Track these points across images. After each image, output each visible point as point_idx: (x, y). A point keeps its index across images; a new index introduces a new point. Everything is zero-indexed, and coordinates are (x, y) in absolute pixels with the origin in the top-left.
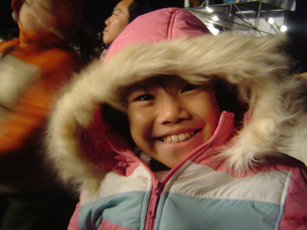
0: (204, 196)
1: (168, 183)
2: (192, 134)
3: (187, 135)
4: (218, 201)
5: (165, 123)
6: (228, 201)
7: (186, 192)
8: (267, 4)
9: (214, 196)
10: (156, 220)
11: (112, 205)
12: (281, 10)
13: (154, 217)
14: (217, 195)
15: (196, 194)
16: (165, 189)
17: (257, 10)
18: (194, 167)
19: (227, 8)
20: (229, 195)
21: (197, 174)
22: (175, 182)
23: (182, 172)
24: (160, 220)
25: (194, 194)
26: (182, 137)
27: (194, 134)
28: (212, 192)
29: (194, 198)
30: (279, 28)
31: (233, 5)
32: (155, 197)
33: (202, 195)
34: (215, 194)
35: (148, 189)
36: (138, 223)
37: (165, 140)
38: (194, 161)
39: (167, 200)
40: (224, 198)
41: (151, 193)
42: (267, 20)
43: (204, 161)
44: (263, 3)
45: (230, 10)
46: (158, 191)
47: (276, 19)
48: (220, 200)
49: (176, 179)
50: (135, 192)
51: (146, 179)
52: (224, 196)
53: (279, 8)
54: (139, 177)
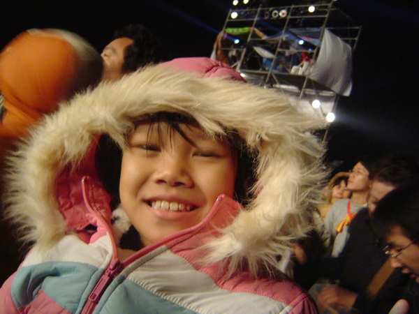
0: (168, 297)
1: (130, 266)
2: (188, 208)
3: (181, 207)
4: (182, 309)
5: (160, 181)
7: (147, 284)
8: (314, 82)
9: (180, 301)
10: (98, 307)
11: (55, 274)
12: (332, 93)
13: (96, 302)
14: (184, 302)
15: (159, 291)
16: (123, 273)
17: (300, 87)
18: (168, 256)
19: (262, 77)
20: (198, 306)
21: (169, 265)
22: (139, 268)
23: (152, 258)
25: (155, 290)
26: (174, 206)
27: (191, 210)
28: (179, 296)
29: (154, 295)
30: (325, 115)
31: (271, 75)
32: (106, 278)
33: (166, 295)
34: (182, 299)
35: (103, 267)
36: (76, 305)
37: (153, 204)
38: (170, 248)
39: (120, 286)
40: (191, 308)
41: (104, 272)
42: (311, 102)
43: (184, 253)
44: (309, 80)
45: (267, 81)
46: (112, 272)
48: (185, 309)
49: (141, 264)
50: (86, 265)
51: (106, 252)
53: (329, 89)
54: (99, 248)
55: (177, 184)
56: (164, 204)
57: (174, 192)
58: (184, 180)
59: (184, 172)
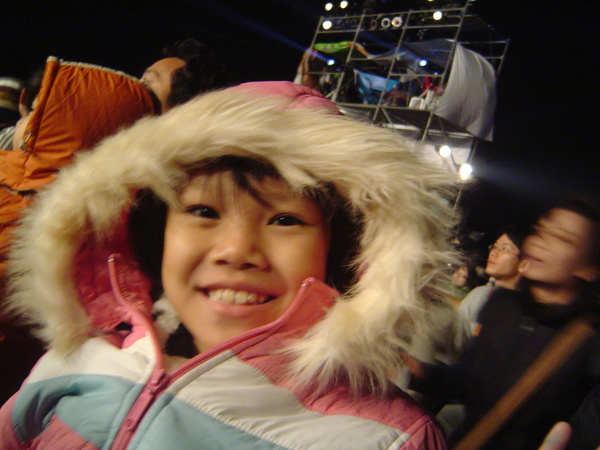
0: (235, 423)
1: (180, 380)
2: (262, 299)
3: (251, 298)
4: (254, 439)
5: (221, 262)
6: (272, 446)
7: (205, 405)
8: (442, 119)
9: (252, 428)
11: (75, 392)
12: (467, 135)
13: (133, 430)
14: (258, 429)
15: (223, 414)
16: (170, 389)
17: (422, 126)
18: (233, 365)
19: (368, 113)
20: (278, 435)
23: (211, 368)
24: (141, 438)
25: (216, 412)
26: (242, 297)
27: (265, 302)
28: (251, 421)
29: (214, 420)
30: (458, 167)
31: (380, 110)
32: (146, 397)
33: (232, 420)
34: (255, 426)
35: (142, 381)
36: (104, 435)
37: (211, 295)
38: (237, 354)
39: (166, 408)
40: (267, 438)
41: (143, 388)
42: (437, 149)
43: (256, 360)
44: (435, 116)
45: (375, 118)
46: (156, 388)
47: (456, 149)
48: (259, 439)
49: (196, 377)
50: (118, 379)
51: (147, 361)
52: (269, 436)
53: (463, 130)
54: (136, 355)
55: (246, 266)
56: (227, 295)
57: (240, 277)
58: (255, 259)
59: (255, 248)
